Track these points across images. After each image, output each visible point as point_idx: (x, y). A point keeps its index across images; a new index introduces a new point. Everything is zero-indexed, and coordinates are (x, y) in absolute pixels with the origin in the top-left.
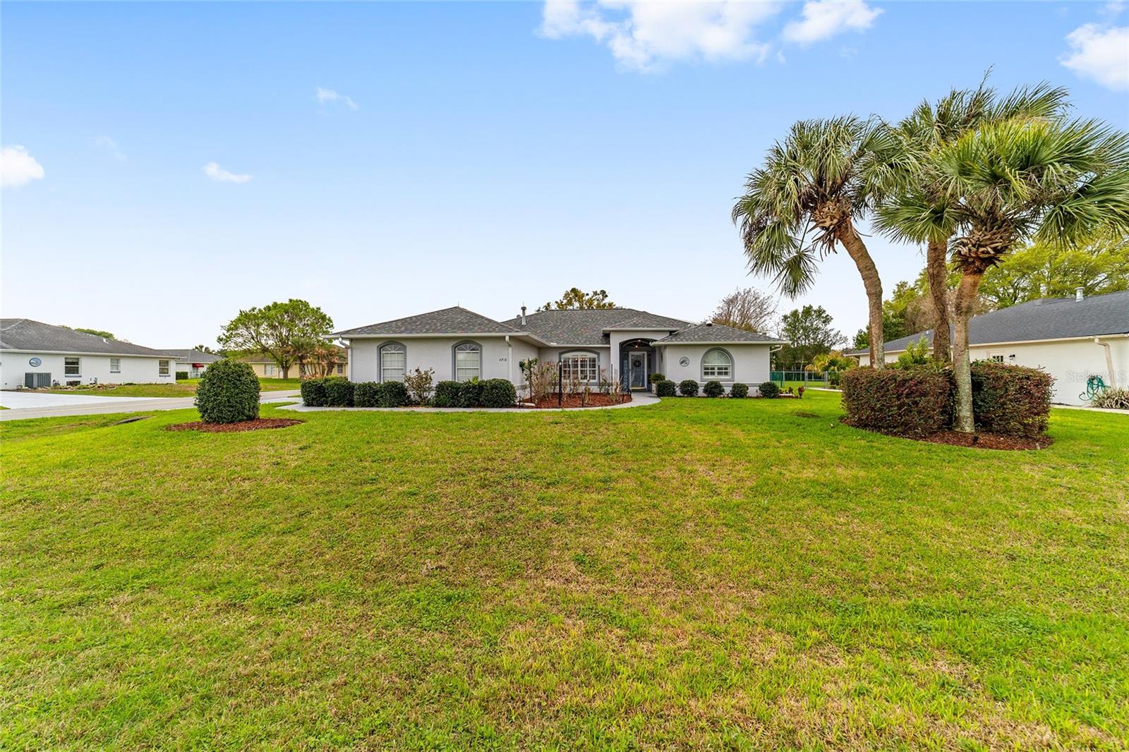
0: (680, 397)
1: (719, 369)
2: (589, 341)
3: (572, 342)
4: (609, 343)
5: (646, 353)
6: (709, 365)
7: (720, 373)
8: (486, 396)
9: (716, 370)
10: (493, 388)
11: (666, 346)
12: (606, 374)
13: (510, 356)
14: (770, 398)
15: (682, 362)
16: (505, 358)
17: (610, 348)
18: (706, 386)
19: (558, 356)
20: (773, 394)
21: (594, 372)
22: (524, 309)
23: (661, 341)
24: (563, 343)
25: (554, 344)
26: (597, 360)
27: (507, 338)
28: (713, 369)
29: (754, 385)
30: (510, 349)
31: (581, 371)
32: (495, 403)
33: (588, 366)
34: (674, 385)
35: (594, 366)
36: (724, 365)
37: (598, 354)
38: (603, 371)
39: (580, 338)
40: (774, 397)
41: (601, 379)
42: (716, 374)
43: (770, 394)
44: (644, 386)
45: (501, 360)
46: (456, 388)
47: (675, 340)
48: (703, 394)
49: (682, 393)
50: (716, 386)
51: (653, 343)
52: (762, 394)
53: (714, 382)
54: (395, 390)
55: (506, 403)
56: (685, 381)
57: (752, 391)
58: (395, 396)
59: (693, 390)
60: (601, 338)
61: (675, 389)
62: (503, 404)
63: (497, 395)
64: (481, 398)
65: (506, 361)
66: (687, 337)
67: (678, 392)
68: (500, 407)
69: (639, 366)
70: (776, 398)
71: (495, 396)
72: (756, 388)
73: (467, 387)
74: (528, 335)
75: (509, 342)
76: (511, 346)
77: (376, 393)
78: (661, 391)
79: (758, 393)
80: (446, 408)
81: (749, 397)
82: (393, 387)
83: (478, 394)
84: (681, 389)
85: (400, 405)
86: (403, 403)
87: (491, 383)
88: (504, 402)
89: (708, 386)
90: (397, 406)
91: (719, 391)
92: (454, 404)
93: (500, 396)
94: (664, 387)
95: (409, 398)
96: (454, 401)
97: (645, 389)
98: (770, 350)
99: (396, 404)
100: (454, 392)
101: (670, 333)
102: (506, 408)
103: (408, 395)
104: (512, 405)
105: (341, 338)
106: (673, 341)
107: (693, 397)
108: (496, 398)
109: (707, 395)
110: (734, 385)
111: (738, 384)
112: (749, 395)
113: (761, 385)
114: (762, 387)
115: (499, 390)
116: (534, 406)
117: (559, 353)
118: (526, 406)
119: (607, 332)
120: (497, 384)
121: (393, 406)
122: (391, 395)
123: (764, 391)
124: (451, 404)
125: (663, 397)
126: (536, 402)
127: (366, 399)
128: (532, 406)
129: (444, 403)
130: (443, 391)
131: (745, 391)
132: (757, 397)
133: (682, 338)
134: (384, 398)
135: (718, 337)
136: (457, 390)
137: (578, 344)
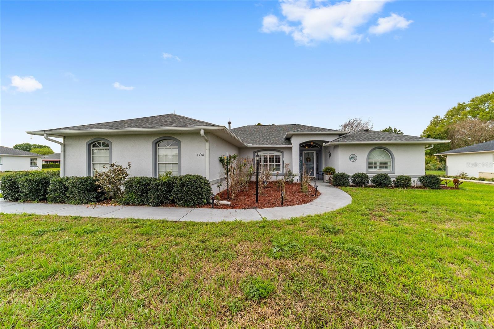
0: (352, 186)
1: (380, 164)
2: (276, 143)
3: (263, 144)
4: (291, 144)
5: (315, 152)
6: (374, 160)
7: (381, 167)
8: (176, 194)
9: (378, 165)
10: (184, 186)
11: (336, 146)
12: (289, 167)
13: (207, 152)
14: (434, 189)
15: (351, 158)
16: (202, 153)
17: (291, 148)
19: (253, 154)
20: (437, 186)
21: (279, 166)
22: (229, 123)
24: (257, 145)
25: (250, 145)
26: (281, 157)
27: (202, 132)
28: (375, 163)
29: (415, 177)
30: (207, 144)
31: (270, 165)
32: (186, 201)
33: (275, 162)
34: (348, 176)
35: (279, 161)
36: (385, 160)
37: (282, 152)
38: (286, 165)
39: (269, 140)
40: (437, 188)
41: (285, 171)
42: (378, 168)
43: (434, 186)
44: (313, 175)
45: (199, 155)
46: (145, 185)
47: (347, 141)
48: (374, 185)
49: (354, 183)
50: (385, 178)
51: (328, 144)
52: (424, 185)
53: (383, 175)
54: (83, 187)
55: (198, 202)
56: (356, 174)
57: (414, 182)
58: (84, 192)
59: (364, 181)
60: (284, 141)
61: (349, 180)
62: (194, 203)
63: (187, 194)
64: (171, 196)
65: (203, 155)
66: (356, 139)
67: (351, 183)
68: (191, 207)
69: (310, 162)
70: (439, 189)
71: (186, 194)
72: (416, 180)
73: (156, 184)
74: (223, 129)
75: (204, 136)
76: (208, 141)
77: (66, 189)
78: (336, 182)
79: (419, 184)
80: (134, 207)
81: (413, 187)
82: (81, 183)
83: (168, 192)
84: (354, 181)
85: (92, 201)
86: (94, 199)
87: (181, 180)
88: (196, 200)
89: (375, 178)
90: (87, 203)
91: (387, 182)
92: (143, 202)
93: (191, 195)
94: (341, 179)
95: (103, 193)
96: (143, 199)
97: (315, 177)
98: (425, 148)
99: (85, 201)
100: (143, 190)
101: (339, 136)
102: (198, 208)
103: (100, 191)
104: (205, 204)
105: (47, 134)
106: (346, 141)
107: (365, 186)
108: (187, 196)
109: (377, 185)
110: (398, 177)
111: (403, 176)
112: (413, 185)
113: (420, 177)
114: (421, 179)
115: (190, 188)
116: (229, 204)
117: (254, 152)
118: (221, 204)
119: (289, 136)
120: (188, 181)
121: (82, 203)
122: (79, 192)
123: (426, 182)
124: (140, 202)
125: (339, 187)
126: (233, 198)
127: (57, 195)
128: (228, 205)
129: (132, 201)
130: (131, 188)
131: (409, 182)
132: (420, 187)
133: (351, 139)
134: (73, 194)
135: (381, 138)
136: (145, 188)
137: (267, 145)
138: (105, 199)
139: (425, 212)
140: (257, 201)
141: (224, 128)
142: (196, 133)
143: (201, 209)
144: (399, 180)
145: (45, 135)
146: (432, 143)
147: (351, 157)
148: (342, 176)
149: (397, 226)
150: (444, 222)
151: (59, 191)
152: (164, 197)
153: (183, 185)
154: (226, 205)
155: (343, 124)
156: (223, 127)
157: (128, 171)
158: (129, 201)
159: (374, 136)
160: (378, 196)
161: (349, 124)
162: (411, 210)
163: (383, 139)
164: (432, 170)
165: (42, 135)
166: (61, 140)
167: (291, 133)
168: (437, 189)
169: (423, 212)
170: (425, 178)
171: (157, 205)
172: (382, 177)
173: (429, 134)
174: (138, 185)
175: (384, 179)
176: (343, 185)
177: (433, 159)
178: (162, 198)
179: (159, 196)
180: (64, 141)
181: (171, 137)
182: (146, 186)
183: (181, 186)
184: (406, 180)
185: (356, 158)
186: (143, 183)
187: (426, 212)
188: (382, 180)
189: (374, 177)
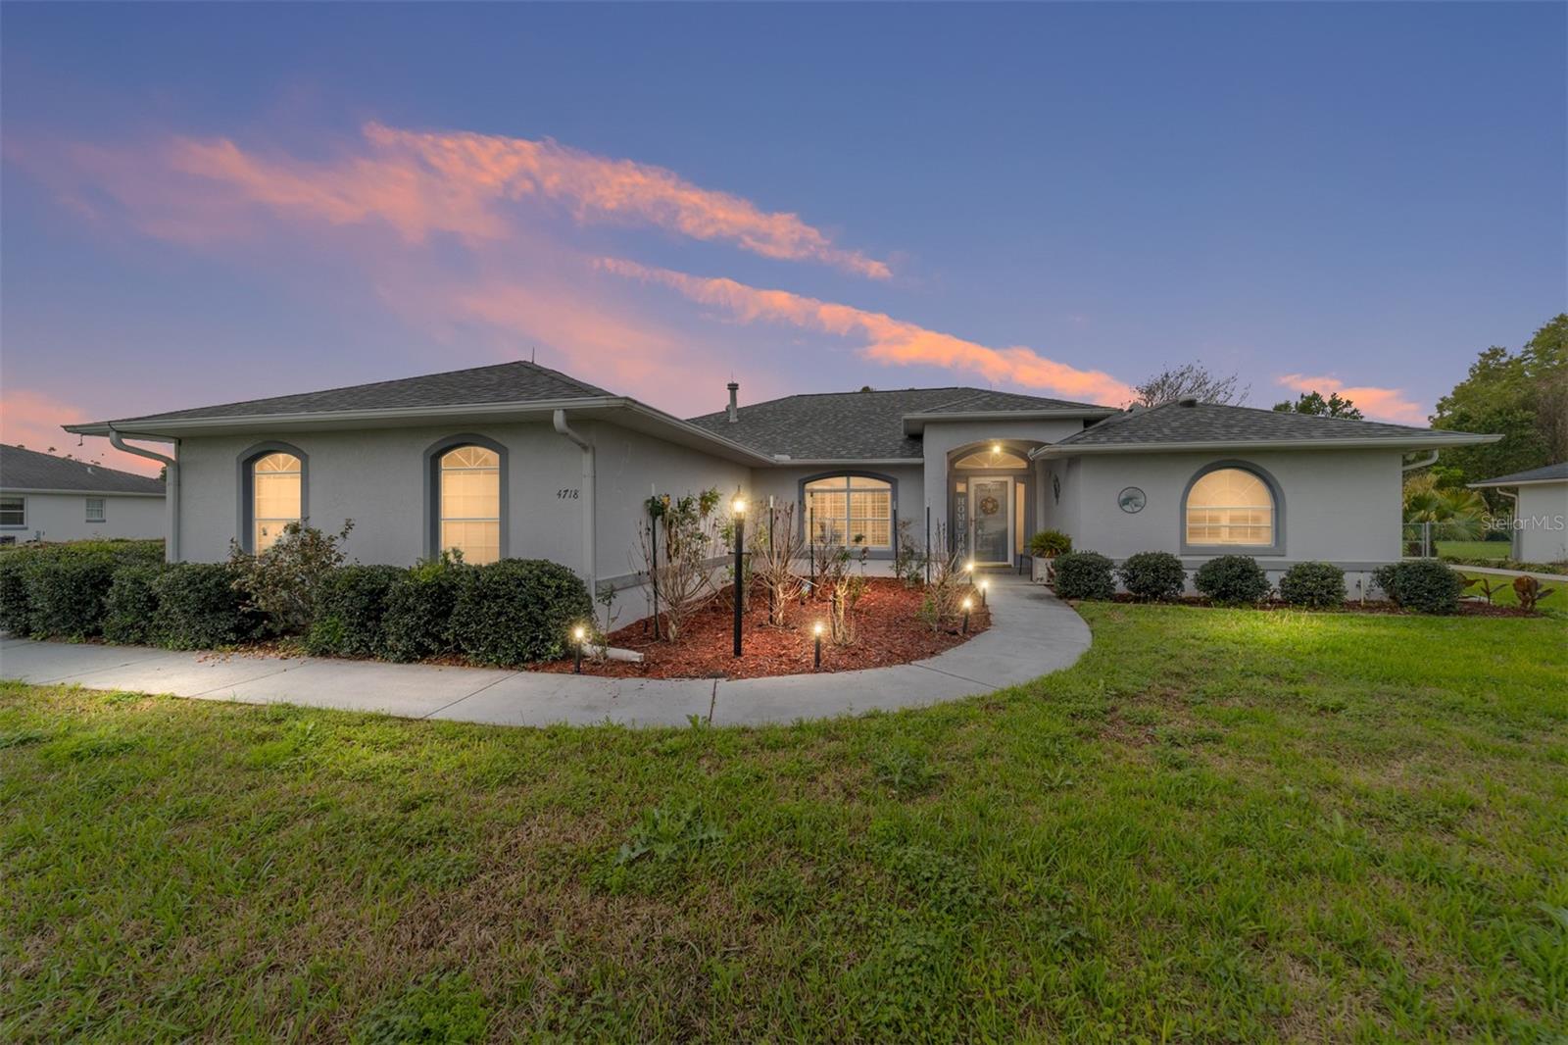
0: (1123, 599)
1: (1232, 519)
2: (872, 450)
3: (830, 455)
4: (921, 453)
5: (1010, 480)
6: (1206, 508)
8: (463, 625)
9: (1224, 523)
10: (485, 596)
11: (1074, 460)
12: (912, 532)
13: (586, 485)
14: (1432, 612)
15: (1126, 502)
16: (572, 488)
17: (921, 466)
18: (1204, 570)
19: (796, 489)
20: (1443, 602)
21: (883, 525)
22: (733, 388)
23: (1063, 442)
24: (808, 458)
25: (784, 459)
26: (889, 497)
27: (559, 419)
28: (1214, 519)
29: (1360, 569)
30: (587, 459)
31: (853, 523)
33: (869, 513)
34: (1108, 565)
35: (883, 512)
36: (1250, 508)
37: (894, 483)
38: (904, 524)
39: (850, 444)
40: (1447, 611)
41: (900, 546)
42: (1225, 534)
43: (1432, 601)
44: (1006, 560)
45: (563, 494)
46: (371, 592)
47: (1109, 440)
48: (1202, 594)
49: (1132, 589)
50: (1243, 571)
51: (1042, 451)
52: (1393, 597)
53: (1236, 560)
54: (192, 596)
55: (533, 653)
56: (1137, 556)
57: (1356, 586)
58: (201, 612)
59: (1166, 581)
60: (901, 443)
61: (1109, 578)
62: (520, 654)
63: (496, 625)
64: (447, 629)
65: (576, 496)
66: (1141, 433)
67: (1121, 588)
68: (511, 667)
69: (993, 512)
70: (1455, 614)
71: (491, 626)
72: (1366, 578)
73: (402, 590)
74: (624, 408)
75: (568, 430)
76: (590, 450)
77: (153, 602)
78: (1064, 583)
79: (1379, 594)
80: (338, 661)
81: (1354, 605)
82: (190, 583)
83: (438, 615)
84: (1130, 579)
85: (224, 642)
86: (232, 636)
87: (477, 578)
88: (525, 647)
89: (1208, 572)
90: (209, 647)
91: (1248, 587)
92: (368, 648)
93: (508, 627)
94: (1080, 573)
95: (259, 616)
96: (366, 637)
97: (1010, 566)
98: (1404, 465)
99: (204, 640)
100: (366, 609)
101: (1085, 426)
102: (530, 670)
103: (250, 609)
104: (554, 660)
105: (118, 432)
106: (1104, 443)
107: (1166, 600)
108: (495, 632)
109: (1217, 597)
110: (1296, 567)
111: (1311, 566)
112: (1349, 597)
113: (1381, 568)
114: (1386, 577)
115: (502, 606)
116: (638, 660)
117: (800, 481)
118: (611, 660)
119: (915, 428)
120: (495, 583)
121: (196, 647)
122: (186, 612)
123: (1403, 589)
124: (357, 649)
125: (1072, 602)
126: (671, 636)
127: (128, 619)
128: (632, 663)
129: (335, 645)
130: (333, 602)
131: (1333, 587)
132: (1380, 606)
133: (1126, 434)
134: (172, 619)
135: (1236, 430)
136: (373, 601)
137: (842, 457)
138: (269, 635)
139: (1332, 709)
140: (738, 652)
141: (628, 403)
142: (540, 424)
143: (539, 675)
144: (1296, 581)
145: (113, 434)
146: (1434, 446)
147: (1123, 497)
148: (1084, 564)
149: (1178, 767)
150: (1392, 755)
151: (134, 607)
152: (427, 634)
153: (481, 596)
154: (627, 663)
155: (1145, 383)
156: (623, 401)
157: (340, 547)
158: (327, 643)
159: (1211, 424)
160: (1193, 637)
161: (1164, 383)
162: (1281, 701)
163: (1241, 432)
164: (1462, 540)
165: (105, 434)
166: (168, 449)
167: (918, 415)
168: (1447, 614)
169: (1324, 709)
170: (1399, 573)
171: (408, 658)
172: (1231, 567)
173: (1460, 412)
174: (351, 594)
175: (1239, 577)
176: (1088, 595)
177: (1467, 500)
178: (423, 636)
179: (413, 631)
180: (178, 452)
181: (481, 436)
182: (378, 594)
183: (477, 599)
184: (1324, 578)
185: (1142, 500)
186: (366, 587)
187: (1339, 708)
188: (1231, 580)
189: (1203, 567)
